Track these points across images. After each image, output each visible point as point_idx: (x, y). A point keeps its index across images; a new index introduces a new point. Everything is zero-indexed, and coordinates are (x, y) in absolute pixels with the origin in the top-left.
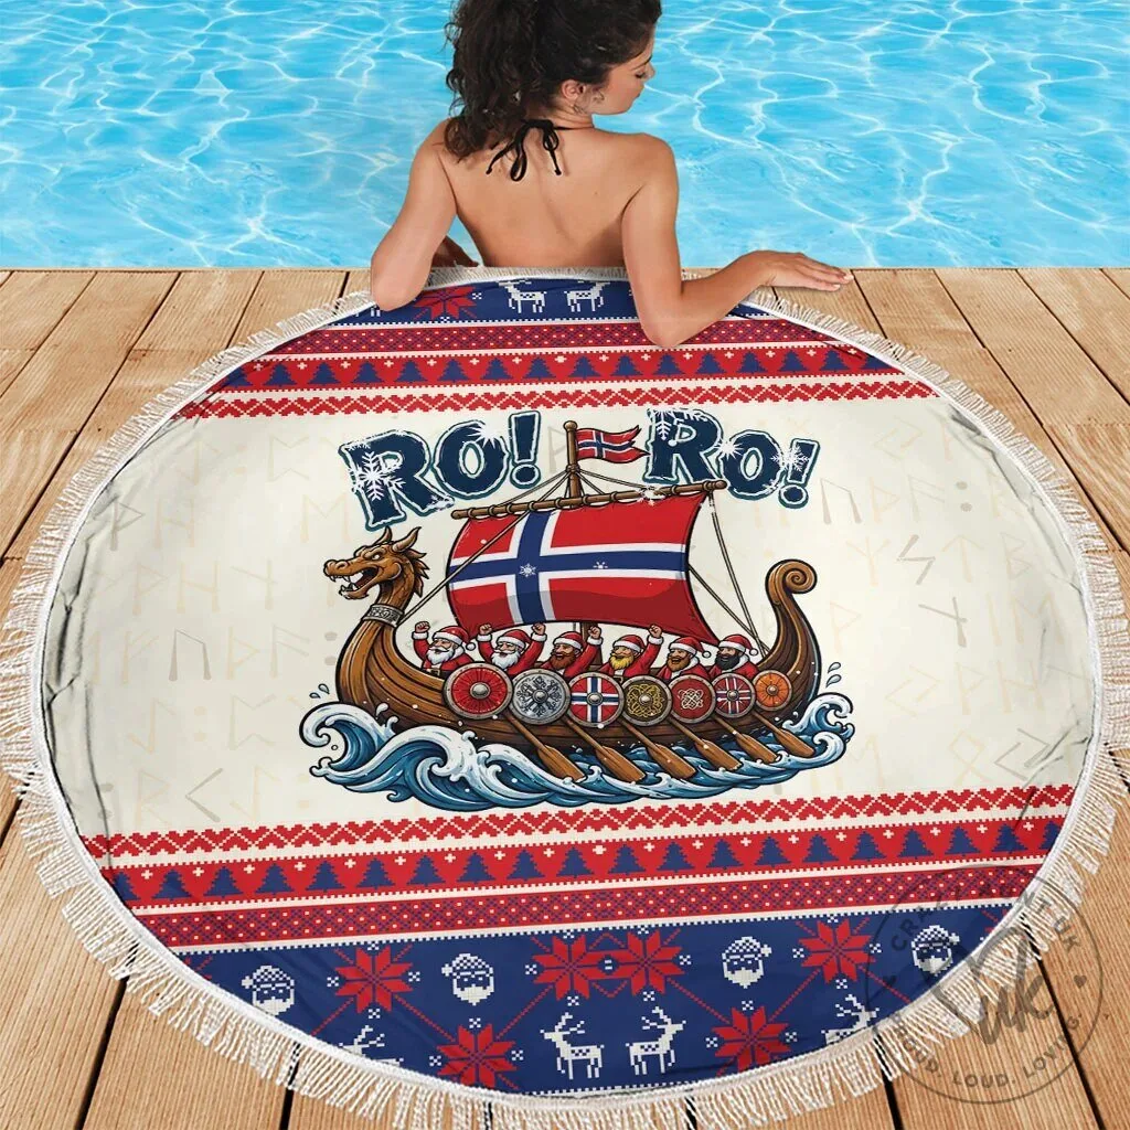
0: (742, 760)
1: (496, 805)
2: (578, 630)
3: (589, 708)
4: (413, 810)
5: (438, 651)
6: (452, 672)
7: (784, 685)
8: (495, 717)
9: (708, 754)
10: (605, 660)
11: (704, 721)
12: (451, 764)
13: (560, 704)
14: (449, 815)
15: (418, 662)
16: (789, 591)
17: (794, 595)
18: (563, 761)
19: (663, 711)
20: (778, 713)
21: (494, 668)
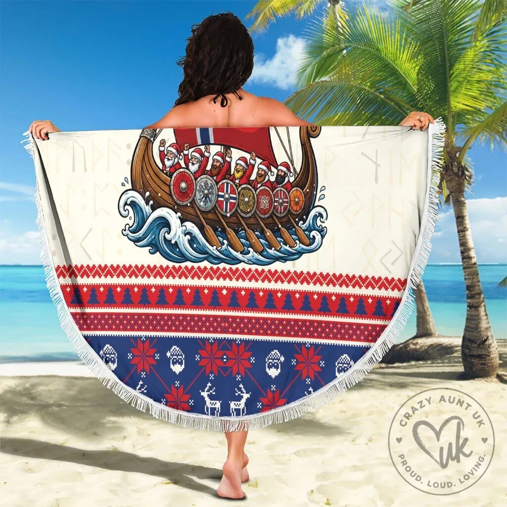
0: (282, 244)
1: (187, 259)
2: (222, 151)
3: (225, 202)
4: (158, 260)
5: (169, 160)
6: (173, 173)
7: (301, 197)
8: (189, 205)
9: (268, 238)
10: (232, 173)
11: (268, 217)
12: (172, 233)
13: (213, 198)
14: (171, 264)
15: (161, 166)
16: (309, 136)
17: (311, 139)
18: (213, 235)
19: (253, 208)
20: (297, 216)
21: (189, 173)
